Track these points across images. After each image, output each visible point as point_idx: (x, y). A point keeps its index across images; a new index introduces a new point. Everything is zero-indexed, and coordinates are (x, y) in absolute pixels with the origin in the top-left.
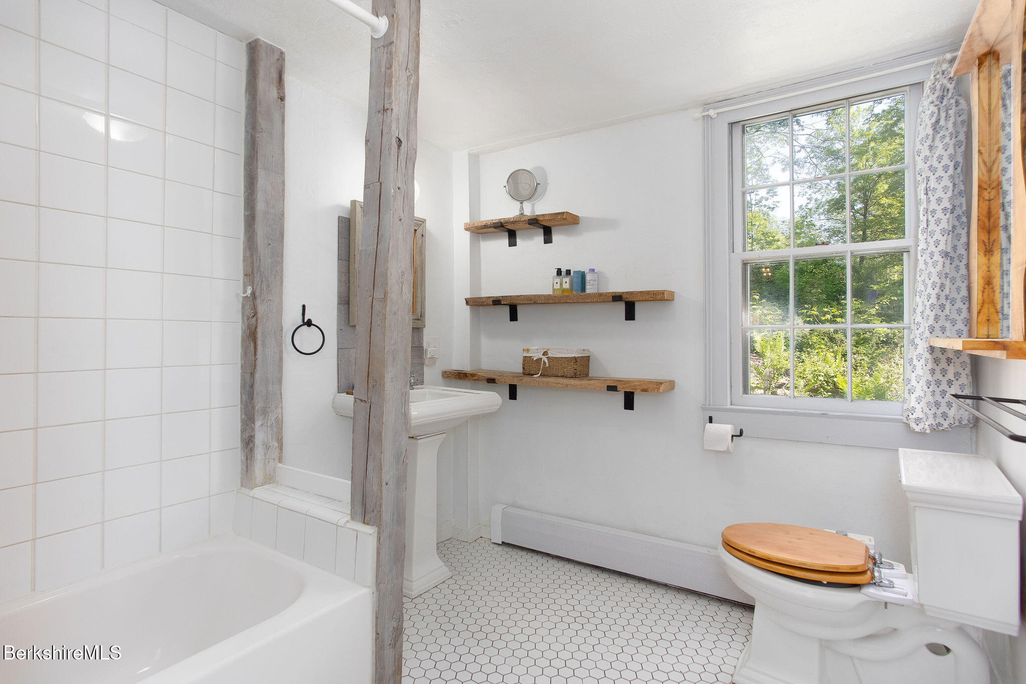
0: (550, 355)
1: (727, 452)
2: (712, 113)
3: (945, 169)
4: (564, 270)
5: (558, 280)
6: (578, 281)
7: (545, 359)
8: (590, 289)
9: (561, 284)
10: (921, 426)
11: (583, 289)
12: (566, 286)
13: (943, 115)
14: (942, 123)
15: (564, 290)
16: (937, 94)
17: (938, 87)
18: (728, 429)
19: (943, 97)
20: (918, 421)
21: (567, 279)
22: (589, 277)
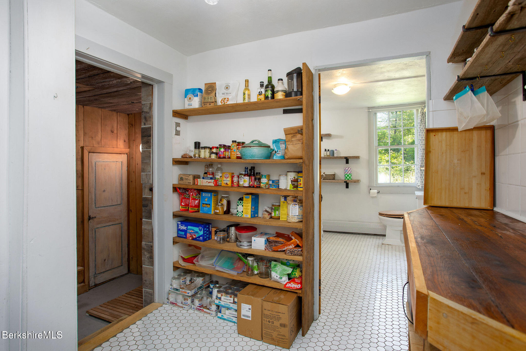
0: (326, 174)
1: (376, 197)
2: (370, 110)
3: (423, 131)
4: (327, 149)
5: (326, 152)
6: (332, 153)
7: (324, 175)
8: (335, 155)
9: (327, 154)
10: (419, 187)
11: (333, 155)
12: (328, 154)
13: (423, 119)
14: (423, 120)
15: (327, 155)
16: (421, 114)
17: (422, 112)
18: (376, 191)
19: (423, 114)
20: (419, 186)
21: (329, 152)
22: (335, 152)
